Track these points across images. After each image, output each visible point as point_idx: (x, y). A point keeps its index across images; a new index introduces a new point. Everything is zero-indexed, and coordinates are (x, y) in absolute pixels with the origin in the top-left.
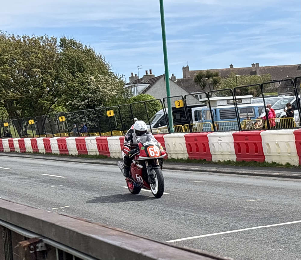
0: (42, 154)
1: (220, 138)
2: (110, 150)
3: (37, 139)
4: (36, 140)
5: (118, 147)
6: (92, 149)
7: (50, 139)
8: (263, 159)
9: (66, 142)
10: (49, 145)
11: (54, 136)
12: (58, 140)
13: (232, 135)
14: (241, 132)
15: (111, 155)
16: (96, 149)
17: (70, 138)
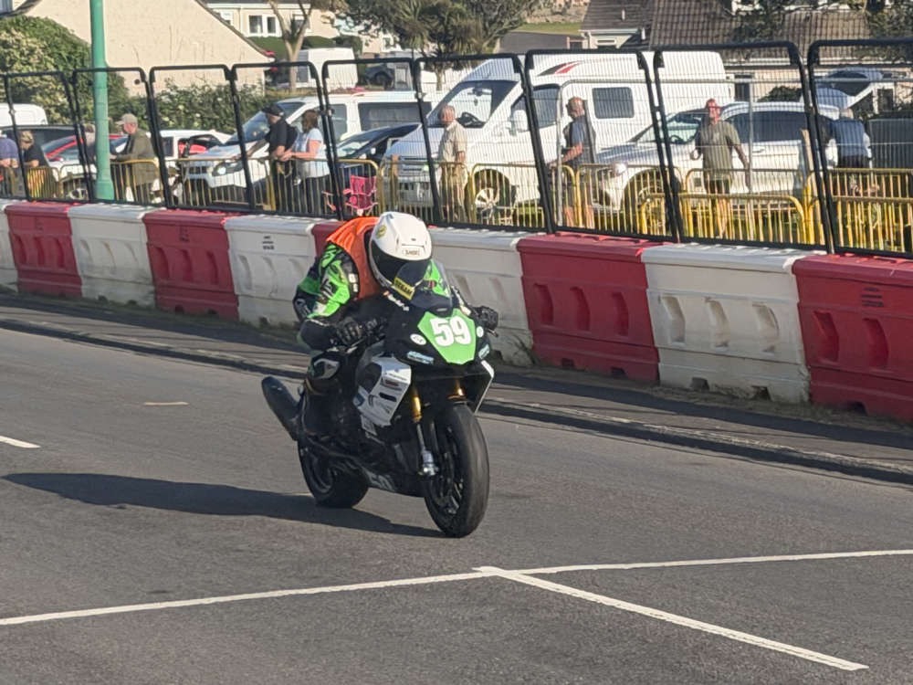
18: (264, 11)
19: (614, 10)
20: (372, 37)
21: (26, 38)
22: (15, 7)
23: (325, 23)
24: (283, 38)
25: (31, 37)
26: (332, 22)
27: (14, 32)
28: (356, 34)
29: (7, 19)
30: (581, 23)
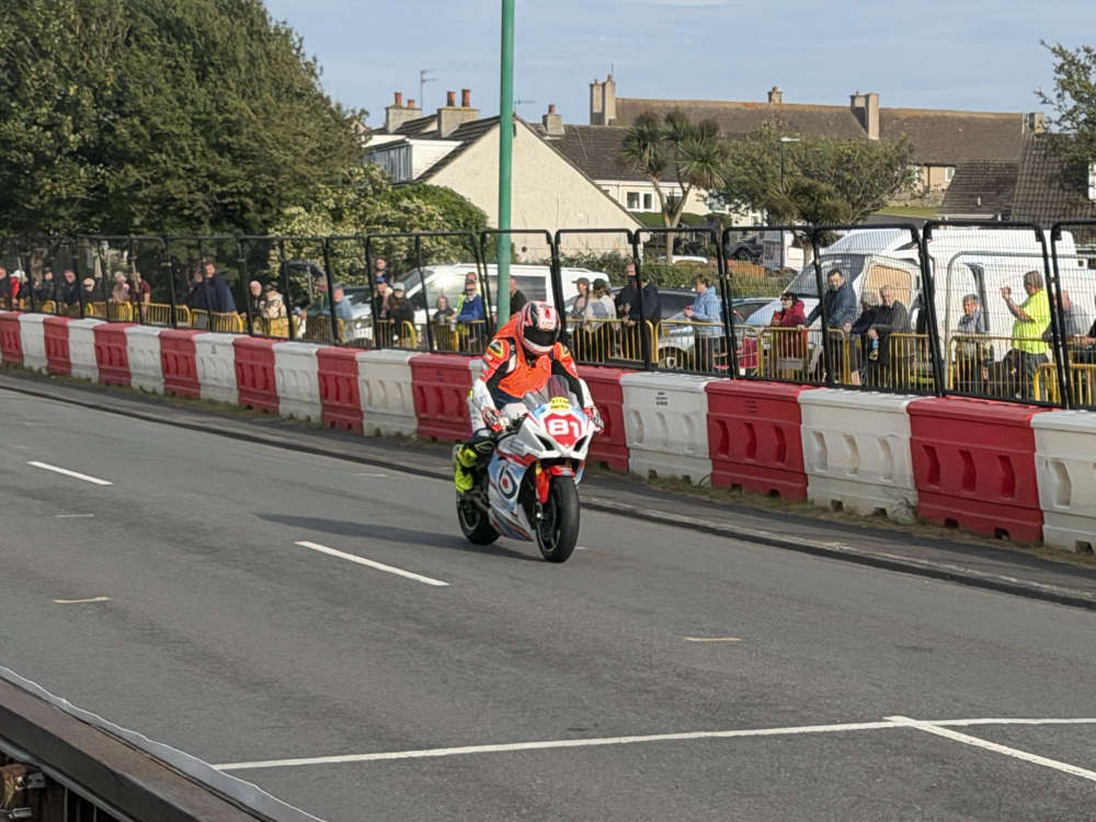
0: (36, 376)
1: (662, 394)
2: (279, 387)
3: (22, 317)
4: (19, 322)
5: (307, 383)
6: (216, 379)
7: (71, 323)
8: (801, 485)
9: (125, 342)
10: (65, 344)
11: (82, 316)
12: (96, 331)
14: (735, 381)
15: (281, 406)
16: (228, 380)
17: (139, 329)
18: (643, 188)
19: (971, 196)
20: (742, 215)
21: (426, 204)
22: (414, 178)
23: (698, 200)
24: (662, 213)
25: (430, 204)
26: (705, 200)
27: (415, 200)
28: (727, 212)
29: (409, 187)
30: (938, 207)
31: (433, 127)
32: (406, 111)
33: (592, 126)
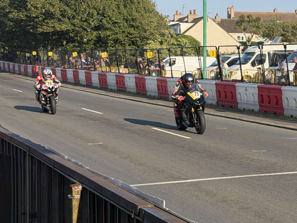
2: (147, 88)
4: (78, 72)
5: (154, 87)
6: (130, 86)
7: (92, 72)
8: (282, 111)
9: (106, 77)
10: (90, 77)
12: (99, 74)
13: (257, 87)
15: (147, 93)
16: (134, 86)
17: (110, 73)
18: (241, 35)
20: (267, 42)
21: (185, 40)
22: (181, 33)
23: (256, 38)
24: (246, 42)
26: (258, 38)
29: (180, 36)
31: (186, 20)
32: (179, 16)
33: (228, 19)
